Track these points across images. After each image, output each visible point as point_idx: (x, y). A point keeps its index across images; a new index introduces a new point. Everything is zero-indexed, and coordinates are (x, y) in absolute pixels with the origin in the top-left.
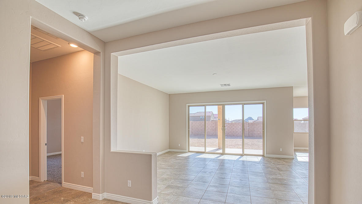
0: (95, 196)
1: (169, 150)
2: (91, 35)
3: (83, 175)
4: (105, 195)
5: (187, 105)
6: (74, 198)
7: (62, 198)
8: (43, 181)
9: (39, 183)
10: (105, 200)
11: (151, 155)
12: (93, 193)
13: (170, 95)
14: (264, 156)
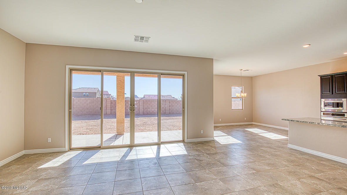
1: (24, 152)
5: (67, 67)
14: (185, 142)
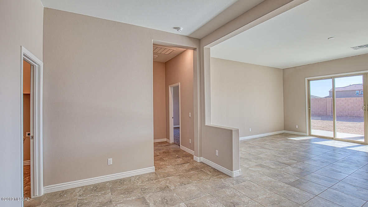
0: (195, 158)
1: (283, 131)
2: (189, 37)
3: (191, 142)
4: (202, 159)
5: (306, 79)
6: (183, 157)
7: (177, 156)
8: (171, 143)
9: (169, 144)
10: (201, 162)
11: (231, 131)
12: (194, 156)
13: (284, 71)
